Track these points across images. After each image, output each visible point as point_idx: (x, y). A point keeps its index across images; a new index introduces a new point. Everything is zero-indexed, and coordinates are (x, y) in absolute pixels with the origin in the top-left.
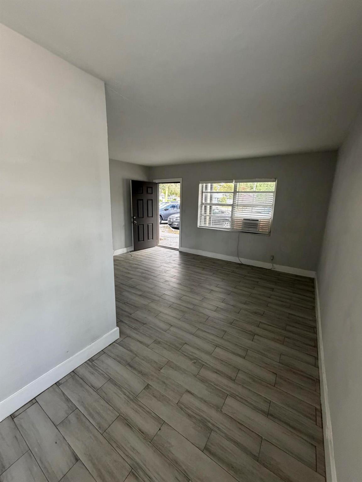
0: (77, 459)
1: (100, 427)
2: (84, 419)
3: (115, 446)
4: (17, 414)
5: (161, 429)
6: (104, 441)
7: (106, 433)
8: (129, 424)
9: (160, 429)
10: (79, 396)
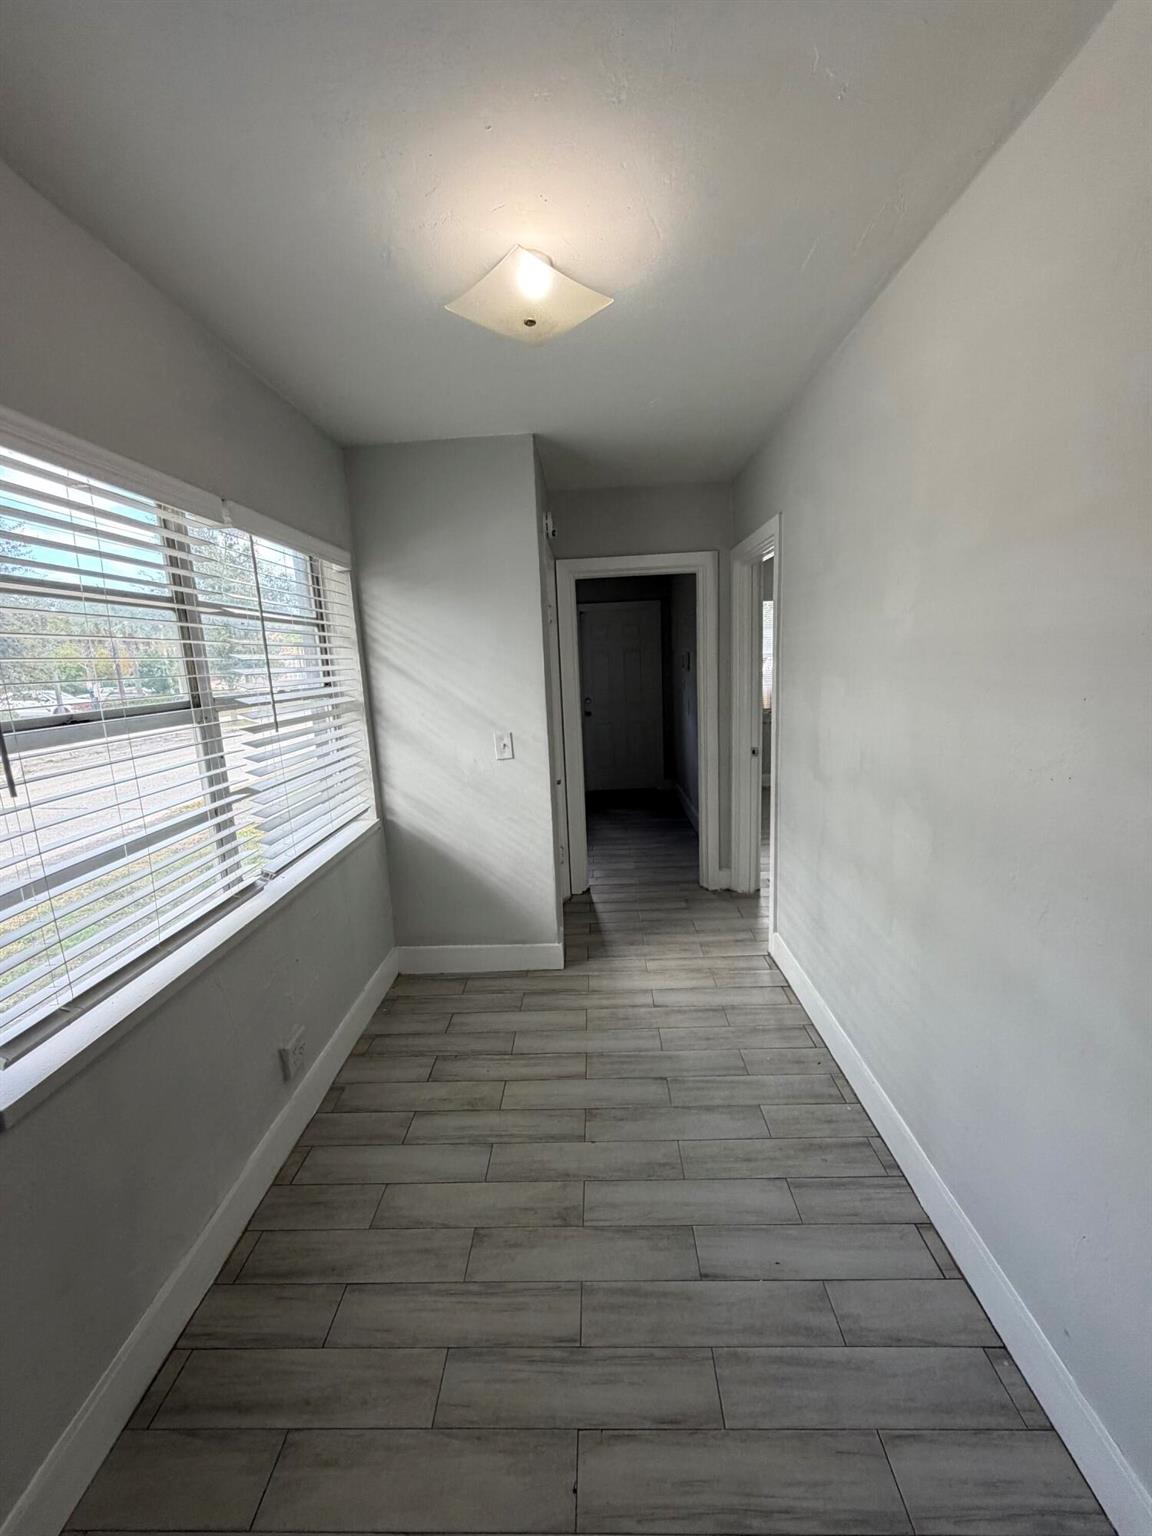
0: (704, 1277)
1: (735, 1355)
2: (792, 1339)
3: (658, 1353)
4: (929, 1236)
5: (574, 1496)
6: (691, 1341)
7: (707, 1359)
8: (673, 1427)
9: (575, 1491)
10: (895, 1376)
